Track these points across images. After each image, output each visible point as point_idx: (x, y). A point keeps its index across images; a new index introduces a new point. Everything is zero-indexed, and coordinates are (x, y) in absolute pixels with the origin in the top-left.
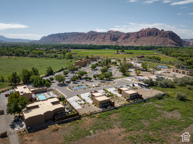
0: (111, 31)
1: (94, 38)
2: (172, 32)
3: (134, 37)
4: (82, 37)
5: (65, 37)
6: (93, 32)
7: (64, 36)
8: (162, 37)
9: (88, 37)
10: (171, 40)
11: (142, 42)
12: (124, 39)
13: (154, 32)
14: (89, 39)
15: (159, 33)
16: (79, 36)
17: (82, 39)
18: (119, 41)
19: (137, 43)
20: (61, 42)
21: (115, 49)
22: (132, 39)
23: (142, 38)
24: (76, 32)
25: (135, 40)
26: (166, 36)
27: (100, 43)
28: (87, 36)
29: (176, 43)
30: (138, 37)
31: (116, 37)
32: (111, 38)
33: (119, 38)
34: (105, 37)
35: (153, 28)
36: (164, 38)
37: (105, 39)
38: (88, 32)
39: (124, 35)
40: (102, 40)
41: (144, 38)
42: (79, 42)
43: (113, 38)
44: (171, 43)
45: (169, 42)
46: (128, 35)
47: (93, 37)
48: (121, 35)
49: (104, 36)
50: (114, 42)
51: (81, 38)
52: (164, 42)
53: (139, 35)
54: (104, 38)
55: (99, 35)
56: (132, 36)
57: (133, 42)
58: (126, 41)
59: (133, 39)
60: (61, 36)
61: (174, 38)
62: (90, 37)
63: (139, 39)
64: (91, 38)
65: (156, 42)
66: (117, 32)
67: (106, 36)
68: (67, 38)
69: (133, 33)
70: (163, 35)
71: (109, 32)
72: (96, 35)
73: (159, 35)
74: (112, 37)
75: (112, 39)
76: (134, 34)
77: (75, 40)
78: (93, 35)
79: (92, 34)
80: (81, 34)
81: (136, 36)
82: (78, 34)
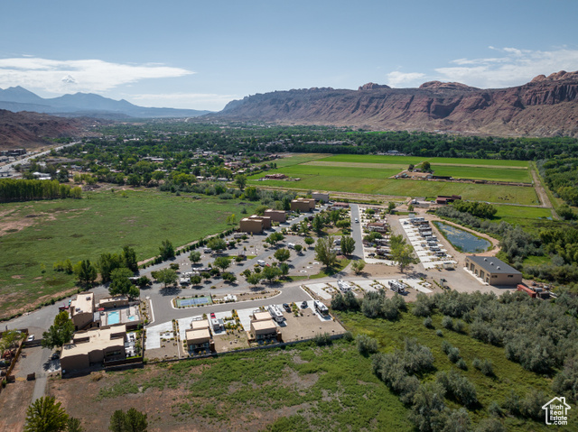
0: (432, 83)
1: (376, 107)
3: (505, 106)
4: (339, 103)
5: (289, 104)
6: (376, 86)
7: (289, 100)
9: (358, 103)
11: (532, 121)
12: (472, 109)
13: (575, 86)
14: (359, 111)
16: (332, 99)
17: (339, 108)
18: (454, 117)
19: (514, 126)
20: (277, 120)
22: (497, 112)
23: (533, 109)
24: (323, 89)
25: (506, 113)
27: (392, 125)
28: (356, 100)
30: (519, 105)
31: (445, 103)
32: (428, 106)
33: (456, 108)
34: (411, 105)
35: (577, 73)
37: (411, 110)
38: (361, 88)
39: (474, 98)
40: (401, 112)
41: (540, 107)
42: (329, 121)
43: (437, 107)
46: (486, 99)
47: (374, 104)
48: (462, 98)
49: (408, 97)
50: (438, 122)
51: (336, 107)
53: (524, 99)
54: (408, 105)
55: (392, 98)
56: (500, 102)
57: (499, 122)
58: (476, 118)
59: (501, 112)
60: (279, 101)
62: (365, 103)
63: (524, 111)
64: (367, 106)
66: (452, 86)
67: (414, 102)
68: (296, 105)
69: (504, 91)
71: (425, 85)
72: (383, 97)
74: (432, 105)
75: (432, 109)
76: (508, 95)
77: (318, 112)
78: (373, 98)
79: (371, 95)
80: (338, 94)
81: (512, 102)
82: (329, 95)
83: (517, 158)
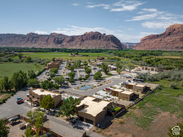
0: (54, 33)
1: (36, 41)
2: (114, 36)
3: (79, 41)
4: (21, 39)
6: (33, 34)
8: (105, 40)
9: (28, 39)
10: (113, 44)
11: (87, 45)
12: (69, 42)
13: (97, 35)
14: (29, 42)
15: (102, 37)
16: (17, 38)
17: (21, 41)
18: (64, 43)
19: (83, 47)
21: (66, 52)
22: (77, 42)
23: (87, 41)
24: (12, 34)
25: (80, 43)
26: (108, 40)
27: (43, 46)
28: (27, 38)
29: (118, 46)
30: (83, 40)
31: (60, 40)
32: (55, 40)
33: (63, 41)
34: (49, 40)
35: (96, 32)
36: (106, 41)
37: (49, 42)
38: (28, 34)
39: (69, 38)
40: (45, 42)
41: (89, 41)
43: (57, 41)
44: (113, 46)
45: (111, 45)
46: (73, 38)
47: (35, 39)
48: (65, 38)
49: (47, 38)
50: (59, 45)
51: (19, 40)
52: (107, 45)
53: (84, 39)
54: (47, 40)
55: (41, 37)
56: (77, 40)
57: (78, 45)
58: (71, 44)
59: (78, 43)
61: (115, 42)
62: (31, 39)
63: (84, 42)
64: (32, 40)
65: (100, 46)
66: (61, 35)
69: (78, 36)
70: (106, 38)
71: (51, 34)
72: (38, 37)
73: (102, 39)
74: (56, 40)
75: (56, 42)
76: (79, 37)
77: (12, 42)
78: (34, 37)
79: (33, 37)
80: (19, 36)
81: (81, 39)
82: (16, 36)
83: (96, 52)
